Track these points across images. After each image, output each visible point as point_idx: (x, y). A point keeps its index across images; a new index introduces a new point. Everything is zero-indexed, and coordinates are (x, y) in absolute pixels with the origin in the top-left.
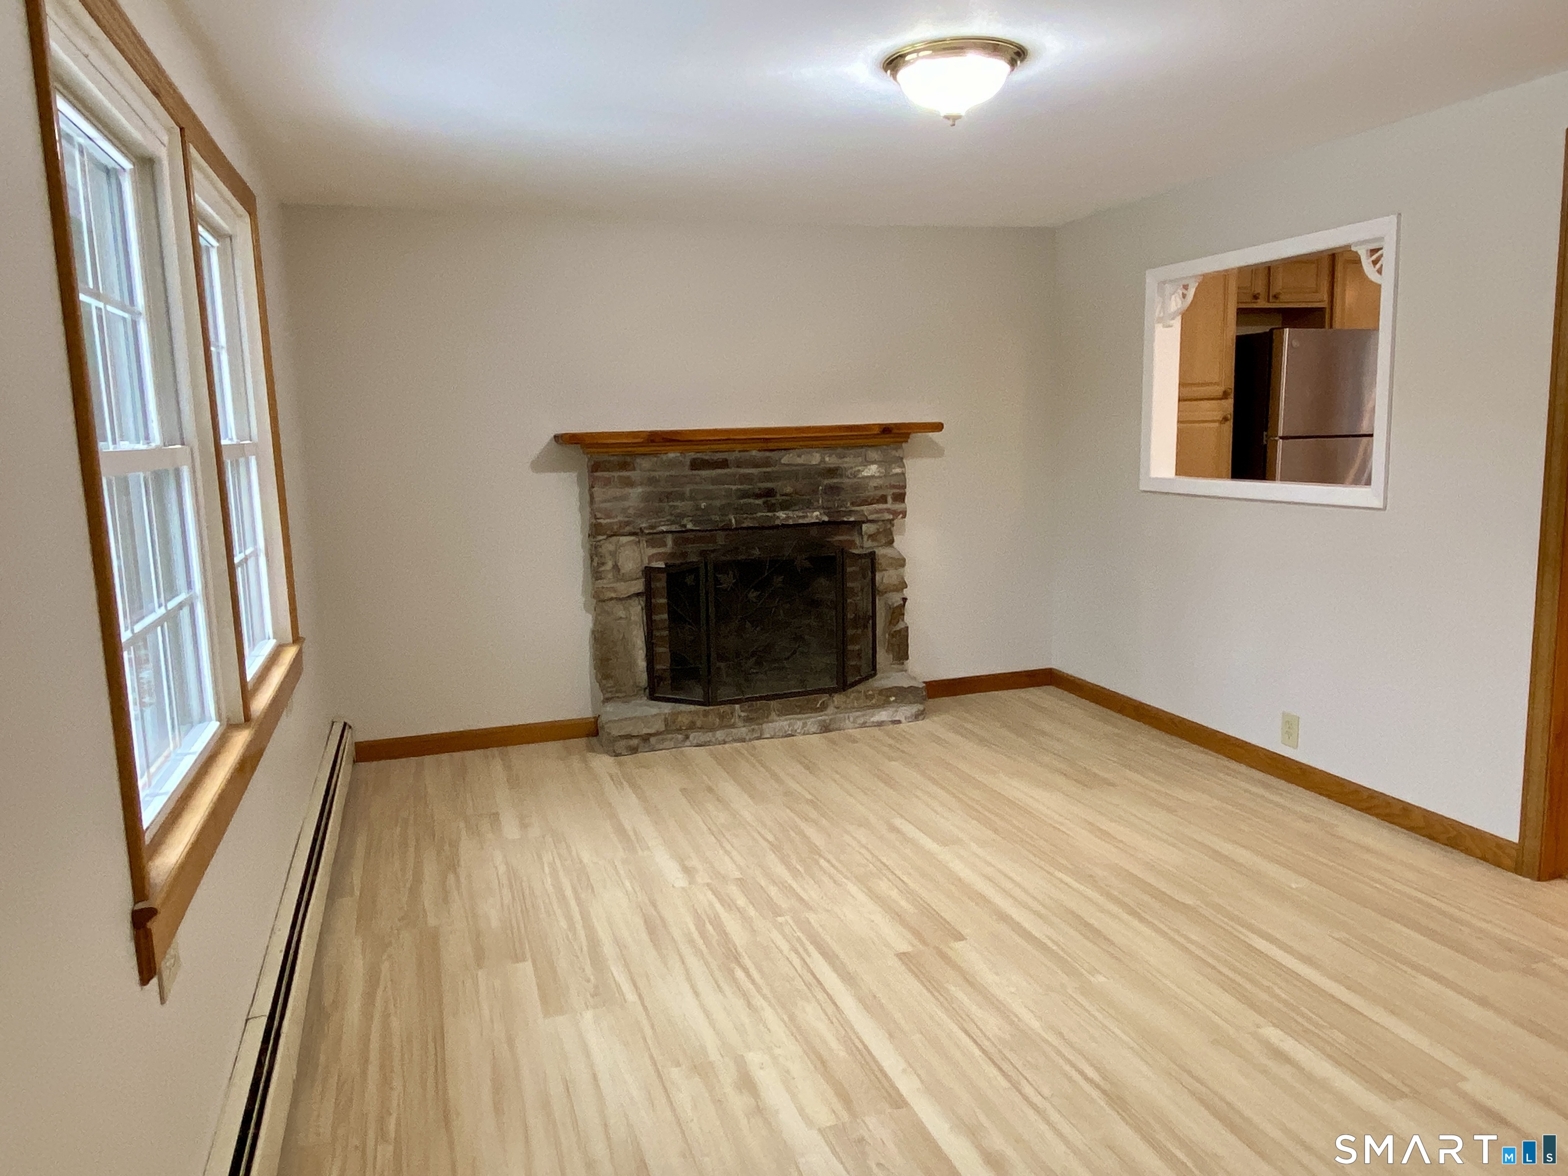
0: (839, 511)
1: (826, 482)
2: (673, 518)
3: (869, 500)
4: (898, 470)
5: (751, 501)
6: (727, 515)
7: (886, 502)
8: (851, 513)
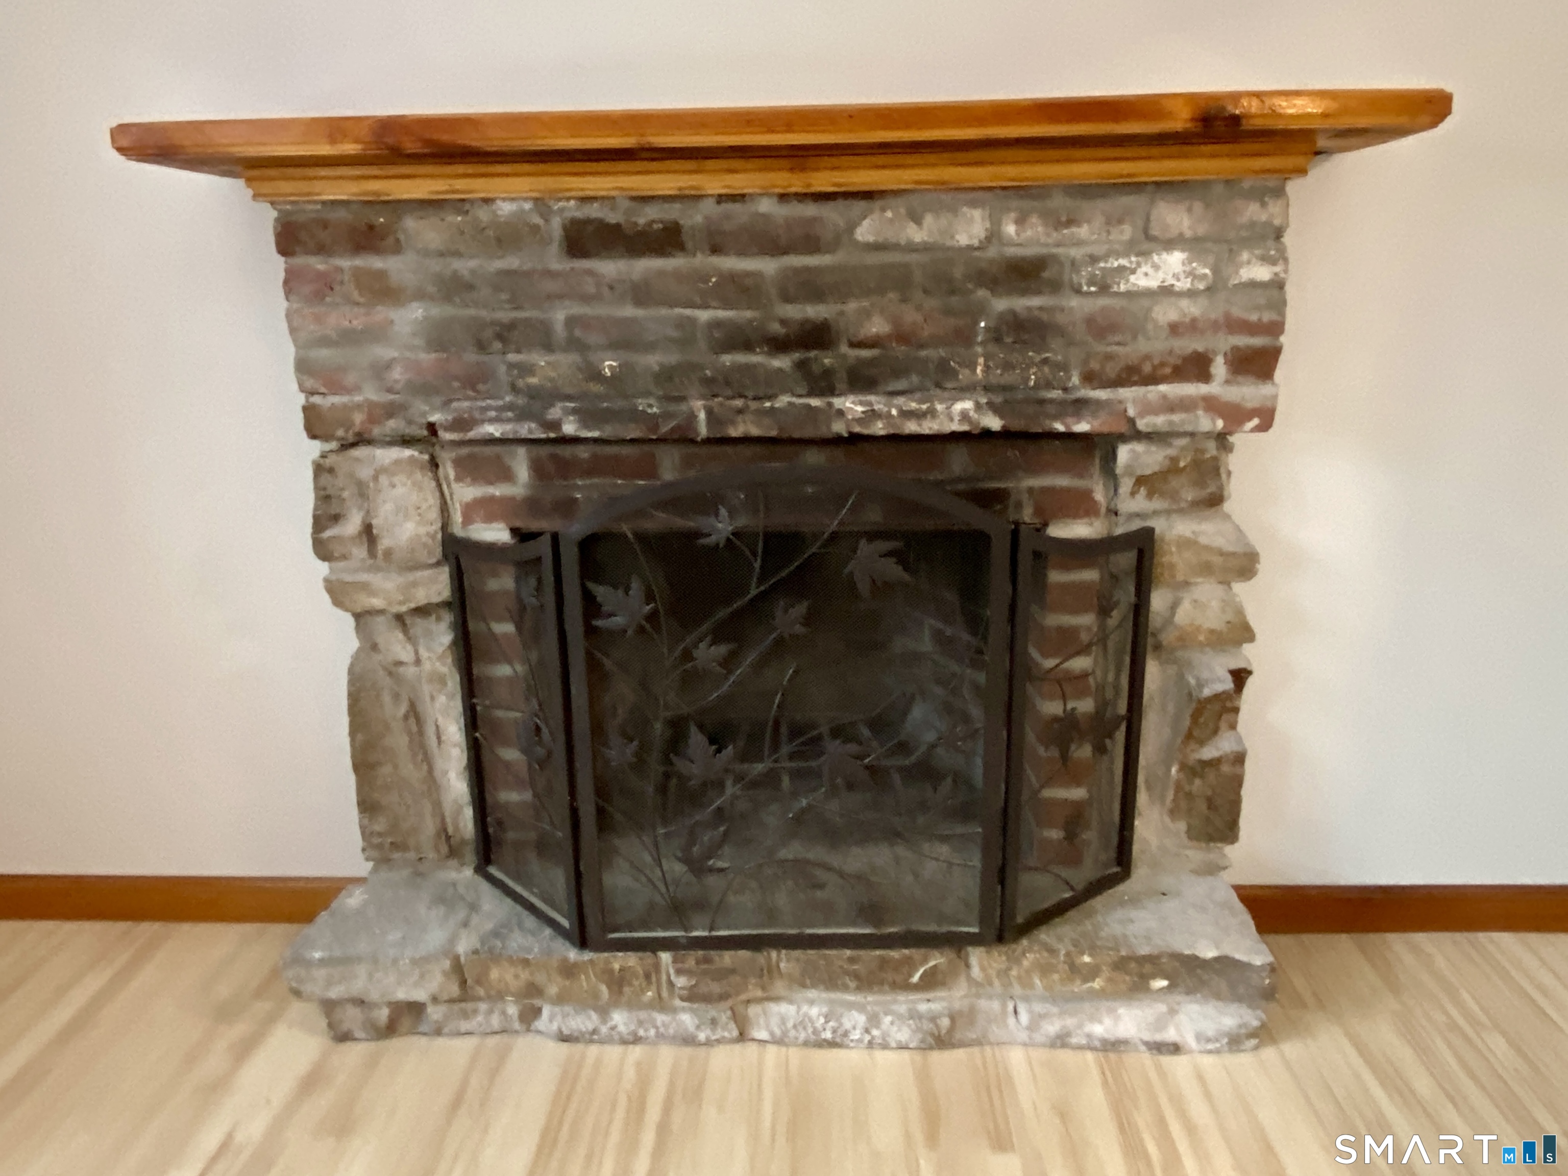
0: (1042, 402)
1: (1001, 304)
2: (521, 401)
3: (1147, 368)
4: (1262, 273)
5: (755, 359)
6: (682, 399)
7: (1205, 376)
8: (1080, 406)
